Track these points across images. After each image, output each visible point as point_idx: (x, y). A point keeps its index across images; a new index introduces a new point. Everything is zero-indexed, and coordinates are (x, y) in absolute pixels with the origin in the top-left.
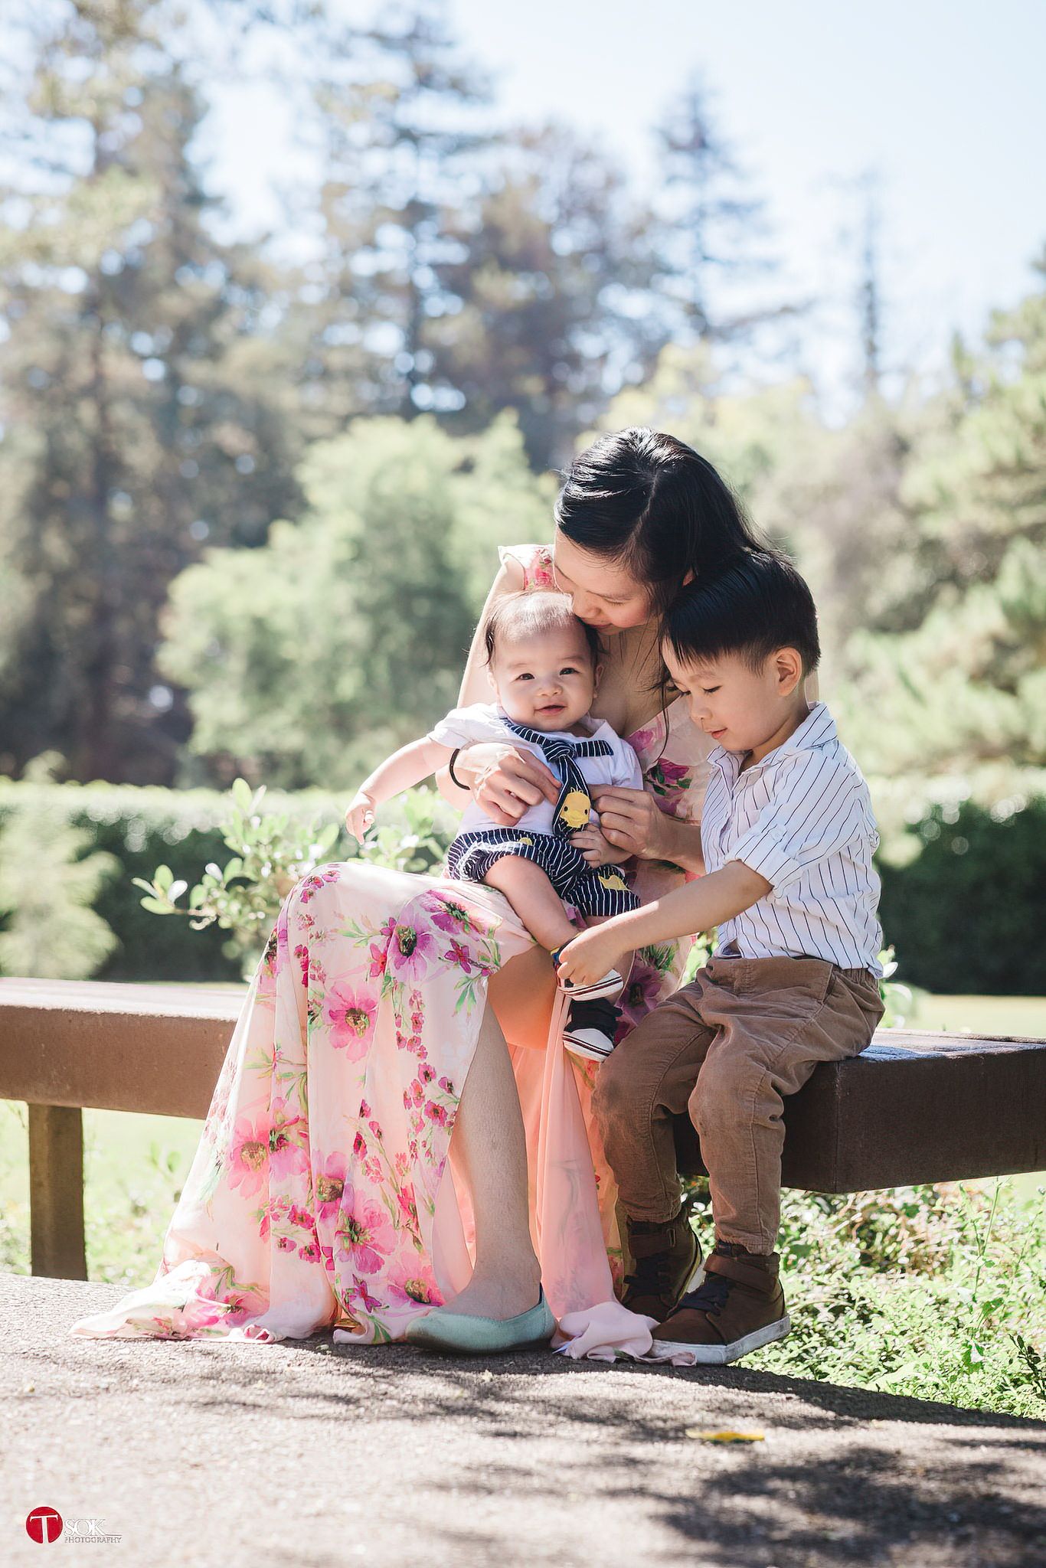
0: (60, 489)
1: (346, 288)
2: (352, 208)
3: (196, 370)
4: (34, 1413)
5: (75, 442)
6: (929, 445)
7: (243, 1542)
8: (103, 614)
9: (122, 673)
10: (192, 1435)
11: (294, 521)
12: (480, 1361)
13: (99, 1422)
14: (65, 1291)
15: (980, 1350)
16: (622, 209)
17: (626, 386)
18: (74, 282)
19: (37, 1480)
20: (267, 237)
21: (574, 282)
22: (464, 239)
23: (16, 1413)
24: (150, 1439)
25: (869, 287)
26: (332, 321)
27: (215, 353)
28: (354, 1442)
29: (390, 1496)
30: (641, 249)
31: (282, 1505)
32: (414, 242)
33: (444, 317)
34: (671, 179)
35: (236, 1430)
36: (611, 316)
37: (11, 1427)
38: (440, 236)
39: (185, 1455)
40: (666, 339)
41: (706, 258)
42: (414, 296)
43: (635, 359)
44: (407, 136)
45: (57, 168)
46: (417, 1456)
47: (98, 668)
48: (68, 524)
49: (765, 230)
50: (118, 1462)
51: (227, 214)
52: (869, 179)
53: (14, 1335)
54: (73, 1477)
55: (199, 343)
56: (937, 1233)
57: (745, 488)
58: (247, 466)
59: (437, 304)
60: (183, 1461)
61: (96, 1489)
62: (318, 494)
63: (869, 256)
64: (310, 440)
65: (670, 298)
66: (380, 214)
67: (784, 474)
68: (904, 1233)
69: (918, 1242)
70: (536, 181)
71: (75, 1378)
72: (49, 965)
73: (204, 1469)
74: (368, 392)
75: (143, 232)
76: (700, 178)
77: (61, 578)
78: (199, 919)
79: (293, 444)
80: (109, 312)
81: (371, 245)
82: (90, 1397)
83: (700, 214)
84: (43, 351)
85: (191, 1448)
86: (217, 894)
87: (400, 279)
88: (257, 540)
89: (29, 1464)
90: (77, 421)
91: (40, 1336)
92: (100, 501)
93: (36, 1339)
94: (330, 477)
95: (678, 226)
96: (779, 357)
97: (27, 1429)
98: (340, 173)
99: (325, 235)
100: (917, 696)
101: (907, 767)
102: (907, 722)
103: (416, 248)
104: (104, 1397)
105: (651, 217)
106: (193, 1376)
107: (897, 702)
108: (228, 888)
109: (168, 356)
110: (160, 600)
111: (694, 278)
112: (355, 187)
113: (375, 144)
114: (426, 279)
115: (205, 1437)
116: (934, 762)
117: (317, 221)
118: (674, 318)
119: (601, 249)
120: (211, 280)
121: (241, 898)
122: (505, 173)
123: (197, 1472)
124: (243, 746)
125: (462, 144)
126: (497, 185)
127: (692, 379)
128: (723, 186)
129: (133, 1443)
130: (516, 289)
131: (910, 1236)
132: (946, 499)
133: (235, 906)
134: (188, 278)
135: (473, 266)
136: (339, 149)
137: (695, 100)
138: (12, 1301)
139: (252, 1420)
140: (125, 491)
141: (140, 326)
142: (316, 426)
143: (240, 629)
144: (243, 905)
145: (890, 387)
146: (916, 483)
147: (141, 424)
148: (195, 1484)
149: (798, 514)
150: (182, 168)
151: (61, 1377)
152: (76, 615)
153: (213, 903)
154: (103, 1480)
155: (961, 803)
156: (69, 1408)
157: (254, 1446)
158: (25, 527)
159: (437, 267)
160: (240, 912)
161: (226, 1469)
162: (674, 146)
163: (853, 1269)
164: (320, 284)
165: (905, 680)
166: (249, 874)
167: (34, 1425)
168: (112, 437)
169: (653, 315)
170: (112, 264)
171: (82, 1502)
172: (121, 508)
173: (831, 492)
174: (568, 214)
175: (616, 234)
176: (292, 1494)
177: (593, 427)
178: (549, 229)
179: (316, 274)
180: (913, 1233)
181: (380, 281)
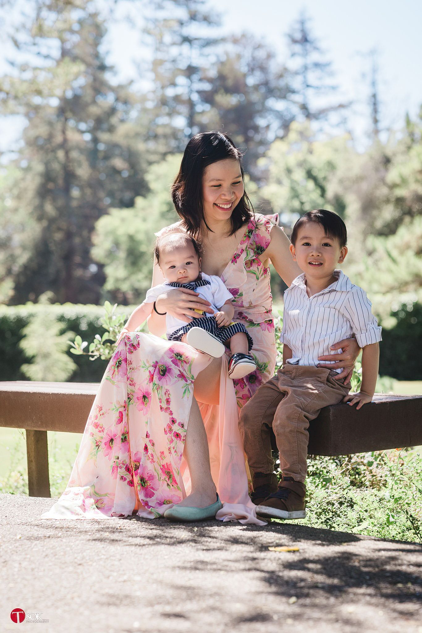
0: (51, 186)
1: (164, 102)
2: (165, 70)
3: (104, 136)
4: (20, 546)
5: (56, 166)
6: (398, 159)
7: (95, 592)
8: (69, 235)
9: (77, 259)
10: (79, 553)
11: (144, 196)
12: (193, 524)
13: (45, 549)
14: (38, 501)
15: (393, 517)
16: (274, 67)
17: (277, 138)
18: (55, 102)
19: (19, 571)
20: (131, 82)
21: (255, 97)
22: (210, 81)
23: (13, 547)
24: (63, 555)
25: (374, 96)
26: (157, 116)
27: (111, 129)
28: (141, 554)
29: (152, 574)
30: (282, 83)
31: (111, 578)
32: (190, 82)
33: (203, 113)
34: (293, 55)
35: (96, 551)
36: (270, 110)
37: (11, 552)
38: (201, 80)
39: (76, 560)
40: (293, 119)
41: (308, 86)
42: (191, 104)
43: (280, 128)
44: (187, 40)
45: (47, 57)
46: (165, 559)
47: (68, 257)
48: (54, 200)
49: (332, 74)
50: (50, 564)
51: (115, 74)
52: (373, 52)
53: (15, 518)
54: (33, 570)
55: (105, 126)
56: (380, 472)
57: (325, 178)
58: (125, 174)
59: (199, 108)
60: (75, 563)
61: (41, 574)
62: (153, 185)
63: (374, 84)
64: (150, 163)
65: (294, 102)
66: (176, 72)
67: (340, 173)
68: (367, 473)
69: (373, 476)
70: (239, 57)
71: (37, 533)
72: (50, 376)
73: (83, 566)
74: (173, 143)
75: (82, 81)
76: (305, 54)
77: (52, 221)
78: (93, 356)
79: (144, 165)
80: (69, 114)
81: (174, 84)
82: (42, 540)
83: (306, 68)
84: (43, 131)
85: (79, 558)
86: (99, 346)
87: (185, 97)
88: (130, 204)
89: (17, 565)
90: (56, 158)
91: (25, 518)
92: (67, 190)
93: (23, 519)
94: (158, 178)
95: (296, 73)
96: (338, 125)
97: (17, 552)
98: (160, 56)
99: (155, 81)
100: (394, 261)
101: (391, 289)
102: (390, 271)
103: (191, 85)
104: (48, 540)
105: (286, 70)
106: (83, 532)
107: (386, 263)
108: (104, 344)
109: (93, 131)
110: (92, 229)
111: (304, 94)
112: (165, 61)
113: (174, 44)
114: (195, 97)
115: (85, 554)
116: (402, 287)
117: (151, 75)
118: (296, 110)
119: (266, 84)
120: (109, 99)
121: (109, 347)
122: (227, 54)
123: (80, 567)
124: (125, 287)
125: (209, 43)
126: (223, 58)
127: (303, 135)
128: (314, 57)
129: (57, 557)
130: (233, 100)
131: (369, 474)
132: (404, 181)
133: (107, 351)
134: (100, 100)
135: (215, 91)
136: (160, 45)
137: (302, 23)
138: (16, 505)
139: (103, 547)
140: (78, 186)
141: (80, 120)
142: (153, 158)
143: (124, 240)
144: (110, 350)
145: (383, 137)
146: (393, 175)
147: (83, 159)
148: (79, 571)
149: (346, 189)
150: (97, 56)
151: (32, 533)
152: (58, 236)
153: (98, 350)
154: (44, 570)
155: (414, 303)
156: (34, 544)
157: (102, 557)
158: (37, 202)
159: (199, 92)
160: (109, 353)
161: (91, 565)
162: (295, 41)
163: (347, 487)
164: (153, 101)
165: (389, 255)
166: (112, 338)
167: (19, 550)
168: (71, 164)
169: (287, 109)
170: (69, 94)
171: (35, 578)
172: (75, 193)
173: (360, 179)
174: (252, 70)
175: (271, 77)
176: (115, 574)
177: (264, 155)
178: (245, 76)
179: (151, 96)
180: (371, 472)
181: (177, 99)
